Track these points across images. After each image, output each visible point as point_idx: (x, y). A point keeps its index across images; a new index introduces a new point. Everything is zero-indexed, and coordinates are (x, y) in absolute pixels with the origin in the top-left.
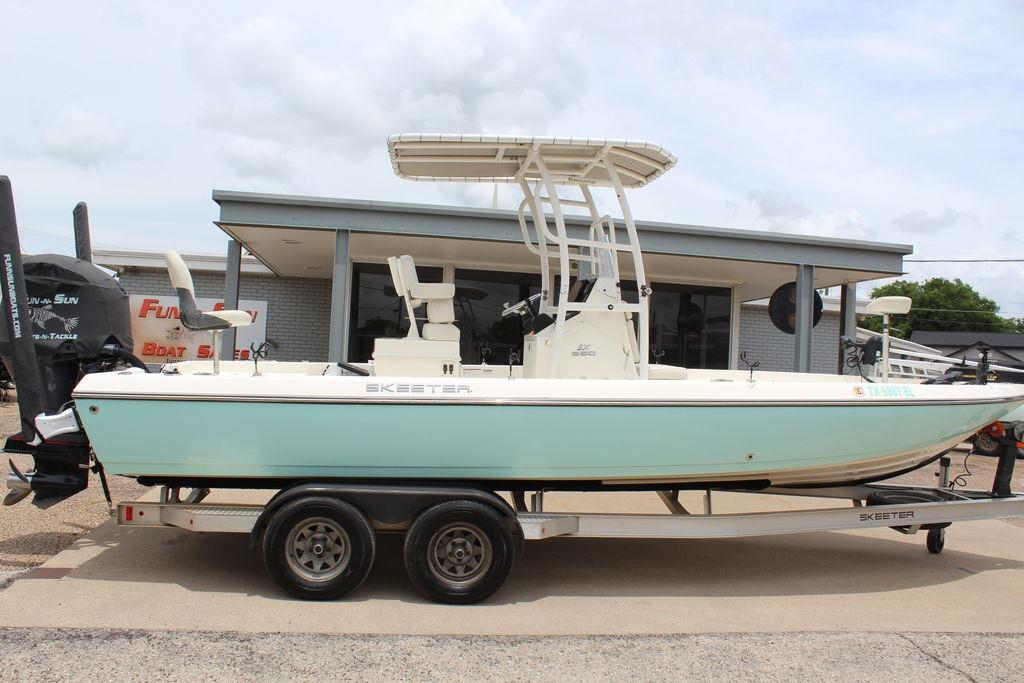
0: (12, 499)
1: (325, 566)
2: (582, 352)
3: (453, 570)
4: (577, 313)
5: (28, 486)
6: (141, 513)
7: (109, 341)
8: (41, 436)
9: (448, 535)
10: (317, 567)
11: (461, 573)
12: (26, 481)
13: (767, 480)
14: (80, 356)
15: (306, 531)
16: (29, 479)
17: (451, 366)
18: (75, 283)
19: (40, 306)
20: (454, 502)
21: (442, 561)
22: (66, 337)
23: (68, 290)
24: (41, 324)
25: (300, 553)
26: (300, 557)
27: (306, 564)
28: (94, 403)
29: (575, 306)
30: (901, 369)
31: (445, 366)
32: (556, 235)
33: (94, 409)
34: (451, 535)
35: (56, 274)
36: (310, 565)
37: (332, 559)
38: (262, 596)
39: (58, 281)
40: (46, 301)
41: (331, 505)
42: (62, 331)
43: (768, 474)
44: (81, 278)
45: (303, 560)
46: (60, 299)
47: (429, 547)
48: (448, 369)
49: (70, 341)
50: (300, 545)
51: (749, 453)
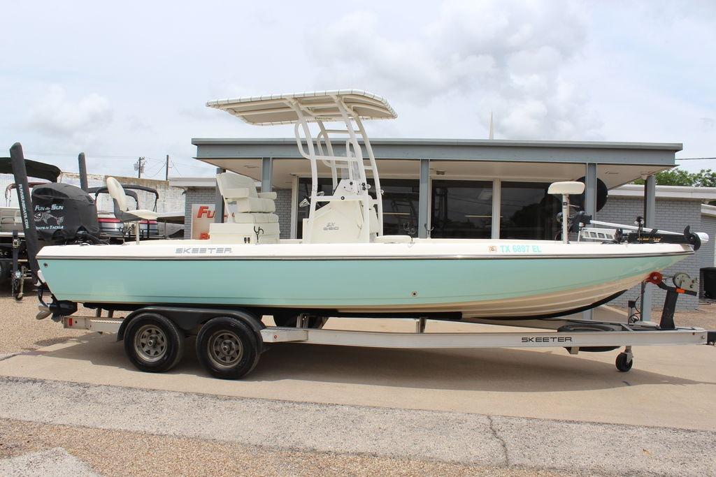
0: (40, 317)
1: (156, 353)
2: (330, 227)
3: (224, 359)
4: (327, 203)
5: (48, 309)
6: (76, 322)
7: (80, 229)
8: (41, 281)
9: (221, 337)
10: (152, 353)
11: (228, 361)
12: (47, 306)
13: (460, 312)
14: (66, 238)
15: (146, 333)
16: (49, 306)
17: (249, 238)
18: (62, 198)
19: (45, 211)
20: (221, 318)
21: (218, 353)
22: (58, 228)
23: (58, 202)
24: (45, 221)
25: (143, 345)
26: (143, 347)
27: (147, 352)
28: (46, 262)
29: (323, 199)
30: (597, 235)
31: (245, 239)
32: (308, 154)
33: (46, 265)
34: (222, 337)
35: (52, 194)
36: (148, 352)
37: (160, 349)
38: (126, 369)
39: (53, 197)
40: (48, 208)
41: (155, 317)
42: (55, 224)
43: (460, 308)
44: (65, 196)
45: (145, 349)
46: (54, 207)
47: (209, 345)
48: (247, 240)
49: (60, 230)
50: (143, 341)
51: (414, 291)
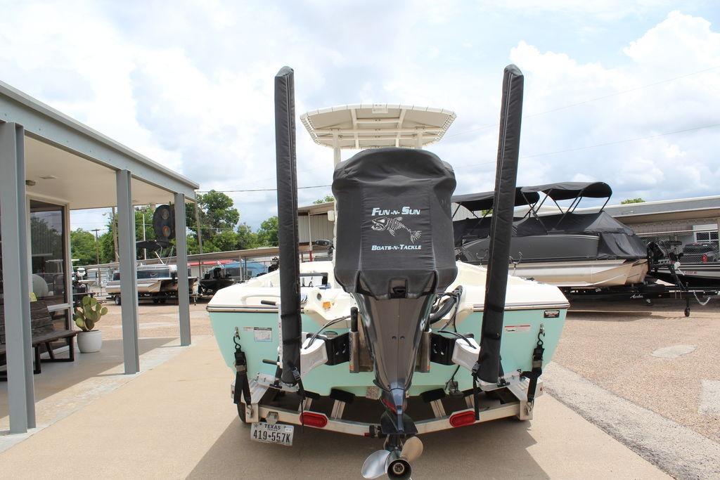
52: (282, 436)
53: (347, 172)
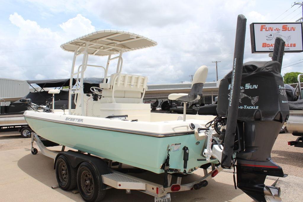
52: (167, 200)
53: (267, 69)
